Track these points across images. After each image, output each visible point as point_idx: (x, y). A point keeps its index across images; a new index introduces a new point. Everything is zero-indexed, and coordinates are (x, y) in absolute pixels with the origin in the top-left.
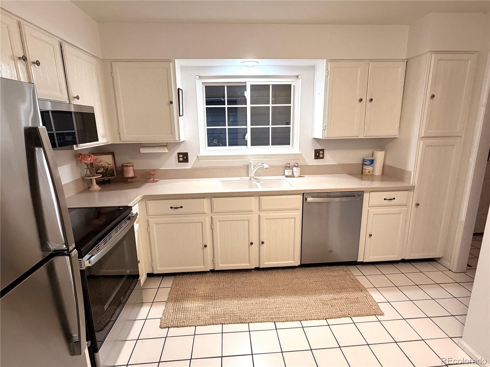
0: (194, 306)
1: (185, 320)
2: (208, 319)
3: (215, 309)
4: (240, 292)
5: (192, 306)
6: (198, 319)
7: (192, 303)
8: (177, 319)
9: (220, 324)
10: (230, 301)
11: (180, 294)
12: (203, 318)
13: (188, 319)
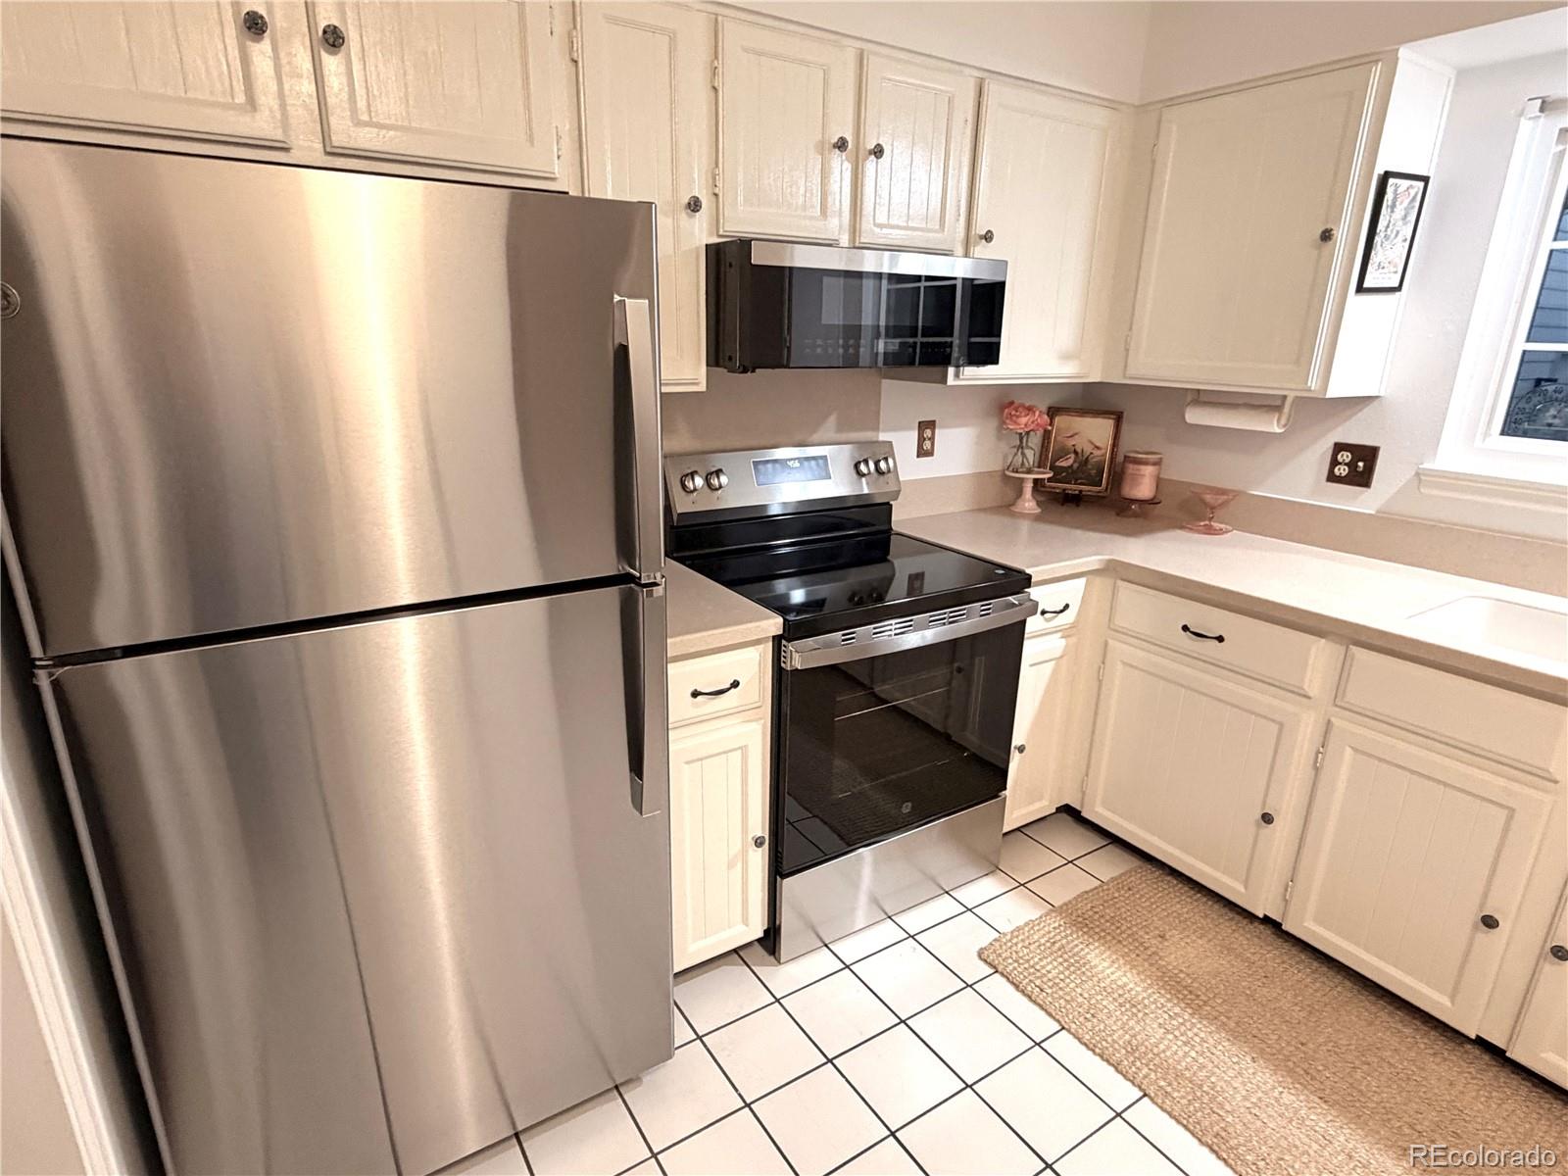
0: (1113, 977)
1: (1051, 988)
2: (1114, 1041)
3: (1170, 1037)
4: (1320, 1068)
5: (1108, 971)
6: (1089, 1016)
7: (1116, 966)
8: (1033, 967)
9: (1140, 1087)
10: (1249, 1060)
11: (1108, 917)
12: (1102, 1027)
13: (1061, 993)
